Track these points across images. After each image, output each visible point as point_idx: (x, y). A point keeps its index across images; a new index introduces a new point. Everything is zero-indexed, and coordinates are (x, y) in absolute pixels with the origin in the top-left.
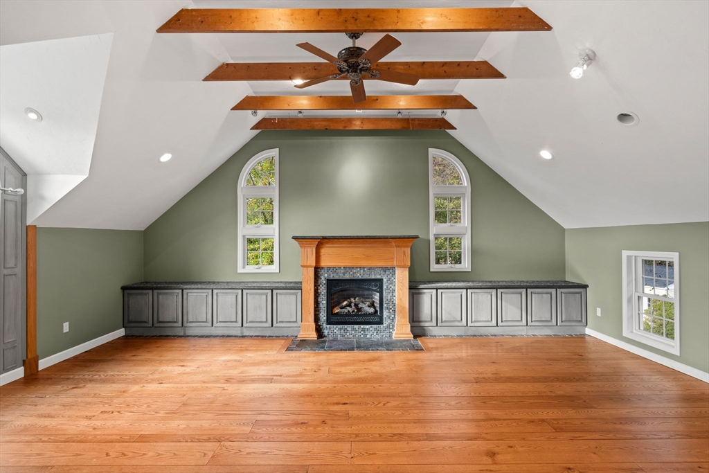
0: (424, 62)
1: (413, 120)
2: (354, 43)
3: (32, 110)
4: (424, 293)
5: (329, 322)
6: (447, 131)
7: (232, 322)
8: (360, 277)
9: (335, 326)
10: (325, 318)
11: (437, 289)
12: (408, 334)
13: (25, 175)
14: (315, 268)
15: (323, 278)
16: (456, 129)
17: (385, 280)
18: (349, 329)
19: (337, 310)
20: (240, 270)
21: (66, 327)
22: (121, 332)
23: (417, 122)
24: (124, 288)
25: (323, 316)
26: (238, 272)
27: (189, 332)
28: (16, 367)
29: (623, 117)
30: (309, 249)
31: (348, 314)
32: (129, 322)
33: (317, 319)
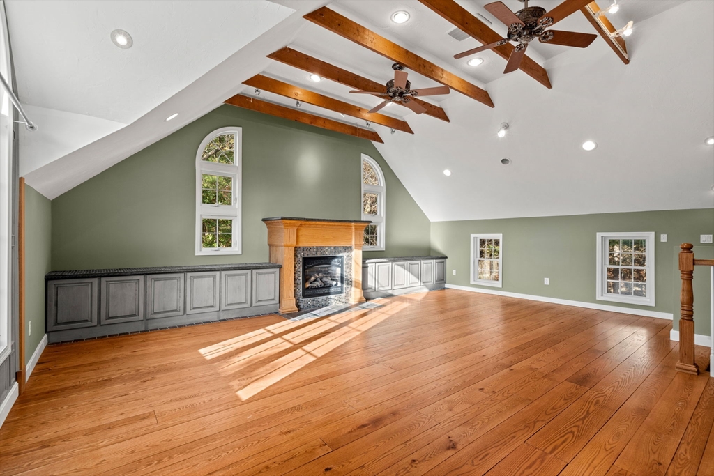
1: (359, 129)
5: (304, 296)
6: (373, 142)
7: (208, 307)
8: (328, 255)
9: (309, 299)
10: (301, 293)
14: (295, 247)
15: (300, 256)
16: (383, 143)
17: (345, 257)
18: (320, 300)
19: (308, 285)
20: (197, 253)
23: (361, 132)
25: (300, 289)
29: (504, 161)
30: (291, 230)
31: (317, 288)
33: (295, 295)
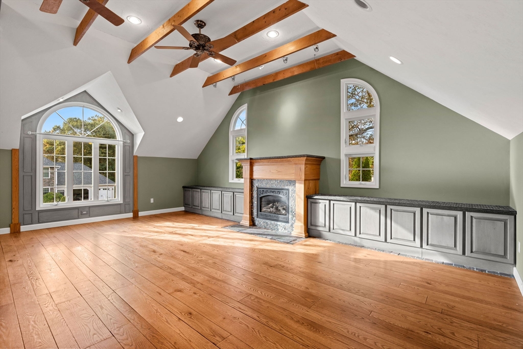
0: (253, 21)
2: (200, 31)
3: (119, 109)
4: (320, 203)
5: (258, 217)
7: (218, 210)
9: (261, 220)
10: (256, 213)
11: (330, 201)
12: (301, 233)
13: (133, 135)
14: (250, 179)
15: (255, 187)
20: (231, 181)
21: (152, 201)
22: (182, 209)
24: (184, 187)
26: (230, 182)
27: (204, 213)
28: (129, 212)
32: (186, 204)
